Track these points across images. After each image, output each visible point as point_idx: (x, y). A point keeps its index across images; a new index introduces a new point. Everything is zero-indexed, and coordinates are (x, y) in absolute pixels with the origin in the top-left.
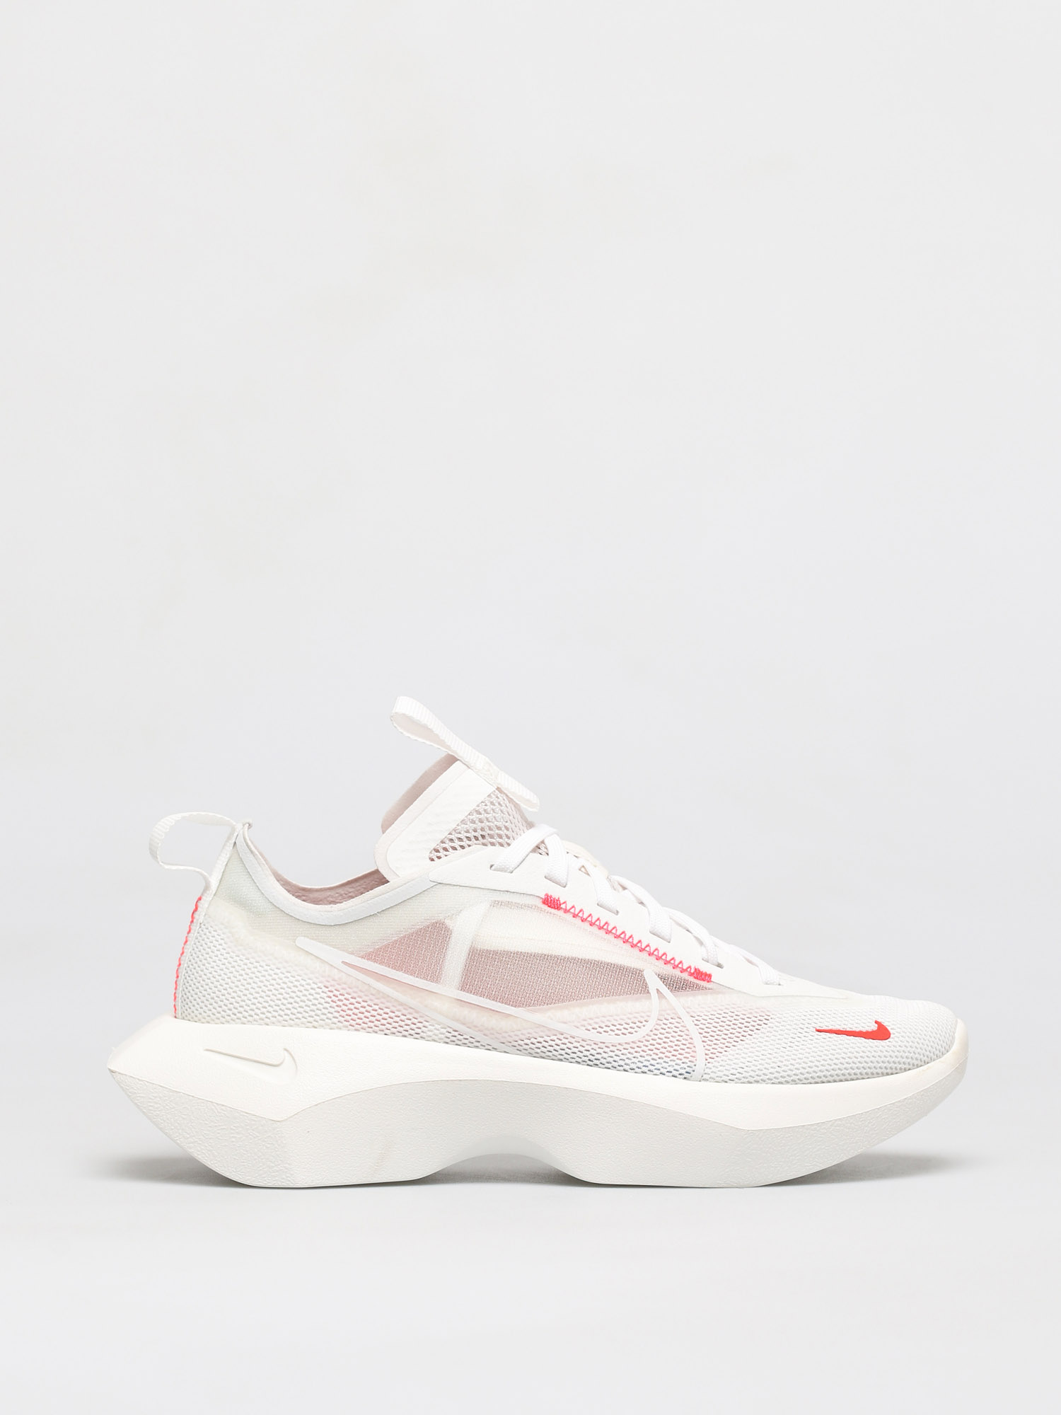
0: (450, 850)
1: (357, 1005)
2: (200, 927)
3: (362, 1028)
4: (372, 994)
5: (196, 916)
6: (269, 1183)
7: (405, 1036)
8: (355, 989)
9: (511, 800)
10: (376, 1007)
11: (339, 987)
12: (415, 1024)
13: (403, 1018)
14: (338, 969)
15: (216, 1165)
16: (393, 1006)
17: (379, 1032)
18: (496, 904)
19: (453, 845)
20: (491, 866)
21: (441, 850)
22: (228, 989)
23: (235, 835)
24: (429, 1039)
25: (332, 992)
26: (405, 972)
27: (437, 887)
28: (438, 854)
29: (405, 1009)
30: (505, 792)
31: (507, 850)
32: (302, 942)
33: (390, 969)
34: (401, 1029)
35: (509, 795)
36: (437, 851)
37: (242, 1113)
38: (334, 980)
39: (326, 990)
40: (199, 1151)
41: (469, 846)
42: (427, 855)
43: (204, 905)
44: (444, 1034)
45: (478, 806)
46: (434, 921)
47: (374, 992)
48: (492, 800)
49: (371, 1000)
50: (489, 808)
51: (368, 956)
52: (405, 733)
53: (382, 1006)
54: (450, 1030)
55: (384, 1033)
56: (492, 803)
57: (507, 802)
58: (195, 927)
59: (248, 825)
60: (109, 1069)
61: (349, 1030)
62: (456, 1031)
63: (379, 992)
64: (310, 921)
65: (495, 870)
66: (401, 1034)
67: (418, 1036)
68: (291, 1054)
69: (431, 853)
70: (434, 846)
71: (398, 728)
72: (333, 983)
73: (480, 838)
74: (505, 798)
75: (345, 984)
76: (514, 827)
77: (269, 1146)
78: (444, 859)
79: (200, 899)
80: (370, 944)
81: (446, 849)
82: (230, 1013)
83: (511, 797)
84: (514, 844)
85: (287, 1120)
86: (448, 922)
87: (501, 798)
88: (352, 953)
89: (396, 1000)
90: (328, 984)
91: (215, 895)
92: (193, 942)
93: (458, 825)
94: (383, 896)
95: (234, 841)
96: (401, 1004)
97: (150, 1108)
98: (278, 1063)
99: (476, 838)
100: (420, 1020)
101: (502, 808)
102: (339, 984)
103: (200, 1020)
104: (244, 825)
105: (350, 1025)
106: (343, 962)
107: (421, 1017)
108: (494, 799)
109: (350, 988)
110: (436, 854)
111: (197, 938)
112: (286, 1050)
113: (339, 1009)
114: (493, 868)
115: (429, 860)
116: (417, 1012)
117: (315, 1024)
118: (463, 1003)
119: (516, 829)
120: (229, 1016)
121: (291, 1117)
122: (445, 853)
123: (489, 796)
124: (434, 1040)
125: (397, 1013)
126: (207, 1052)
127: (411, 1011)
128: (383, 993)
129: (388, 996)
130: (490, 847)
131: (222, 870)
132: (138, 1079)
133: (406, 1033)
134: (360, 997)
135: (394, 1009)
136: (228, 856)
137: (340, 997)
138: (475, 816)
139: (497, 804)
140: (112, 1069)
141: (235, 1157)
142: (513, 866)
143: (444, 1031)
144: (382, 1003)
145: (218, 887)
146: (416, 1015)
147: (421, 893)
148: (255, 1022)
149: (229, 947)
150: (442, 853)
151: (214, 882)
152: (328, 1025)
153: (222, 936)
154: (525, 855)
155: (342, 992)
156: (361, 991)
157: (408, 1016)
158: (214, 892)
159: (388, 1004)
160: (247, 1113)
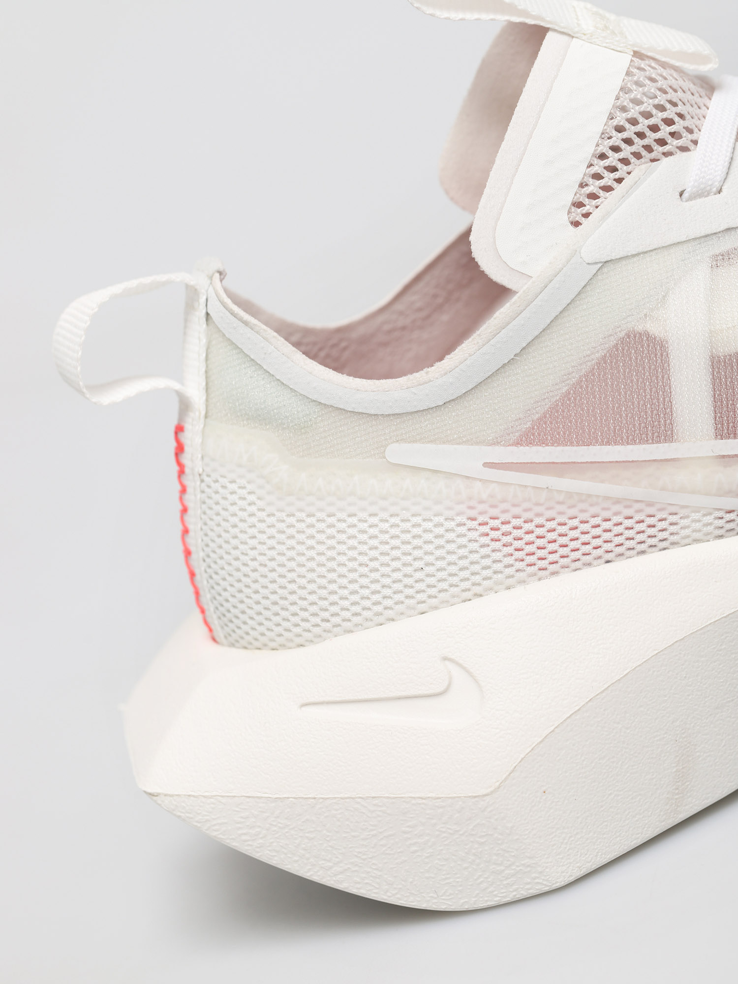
0: (602, 193)
1: (540, 531)
2: (202, 481)
3: (563, 567)
4: (559, 503)
5: (186, 459)
6: (504, 897)
7: (643, 552)
8: (526, 505)
9: (664, 65)
10: (575, 522)
11: (494, 512)
12: (654, 526)
13: (629, 523)
14: (481, 480)
15: (398, 896)
16: (604, 509)
17: (595, 563)
18: (721, 259)
19: (602, 183)
20: (681, 194)
21: (586, 201)
22: (298, 580)
23: (203, 300)
24: (687, 541)
25: (486, 524)
26: (602, 444)
27: (605, 270)
28: (584, 210)
29: (626, 507)
30: (649, 54)
31: (696, 154)
32: (397, 452)
33: (575, 448)
34: (631, 544)
35: (658, 57)
36: (580, 205)
37: (413, 802)
38: (481, 502)
39: (474, 524)
40: (359, 883)
41: (629, 173)
42: (565, 219)
43: (191, 438)
44: (711, 524)
45: (617, 98)
46: (622, 334)
47: (561, 498)
48: (635, 78)
49: (560, 513)
50: (637, 93)
51: (527, 439)
52: (438, 13)
53: (583, 516)
54: (720, 514)
55: (603, 560)
56: (638, 84)
57: (661, 70)
58: (190, 481)
59: (217, 275)
60: (145, 792)
61: (540, 579)
62: (730, 512)
63: (569, 495)
64: (397, 411)
65: (690, 199)
66: (635, 552)
67: (665, 544)
68: (457, 664)
69: (569, 212)
70: (569, 199)
71: (424, 8)
72: (481, 507)
73: (644, 153)
74: (653, 64)
75: (504, 501)
76: (691, 109)
77: (482, 840)
78: (596, 214)
79: (179, 429)
80: (521, 416)
81: (593, 196)
82: (317, 620)
83: (663, 59)
84: (702, 137)
85: (499, 787)
86: (653, 328)
87: (647, 68)
88: (495, 443)
89: (607, 498)
90: (472, 514)
91: (206, 417)
92: (199, 511)
93: (597, 145)
94: (514, 323)
95: (204, 311)
96: (617, 501)
97: (244, 838)
98: (442, 689)
99: (637, 156)
100: (660, 515)
101: (659, 84)
102: (493, 506)
103: (265, 645)
104: (211, 278)
105: (540, 569)
106: (486, 465)
107: (660, 510)
108: (639, 76)
109: (514, 505)
110: (579, 210)
111: (204, 503)
112: (445, 659)
113: (510, 550)
114: (685, 195)
115: (571, 228)
116: (650, 504)
117: (477, 589)
118: (727, 459)
119: (694, 111)
120: (317, 625)
121: (506, 779)
122: (594, 202)
123: (628, 73)
124: (697, 541)
125: (616, 519)
126: (304, 709)
127: (637, 506)
128: (577, 493)
129: (589, 496)
130: (665, 161)
131: (204, 369)
132: (204, 797)
133: (643, 547)
134: (538, 515)
135: (606, 514)
136: (204, 341)
137: (505, 528)
138: (621, 119)
139: (647, 82)
140: (149, 791)
141: (427, 875)
142: (719, 178)
143: (709, 519)
144: (582, 511)
145: (207, 400)
146: (650, 510)
147: (579, 293)
148: (369, 624)
149: (269, 504)
150: (589, 205)
151: (195, 393)
152: (501, 584)
153: (250, 487)
154: (730, 150)
155: (504, 517)
156: (537, 504)
157: (637, 517)
158: (203, 413)
159: (594, 510)
160: (422, 798)
